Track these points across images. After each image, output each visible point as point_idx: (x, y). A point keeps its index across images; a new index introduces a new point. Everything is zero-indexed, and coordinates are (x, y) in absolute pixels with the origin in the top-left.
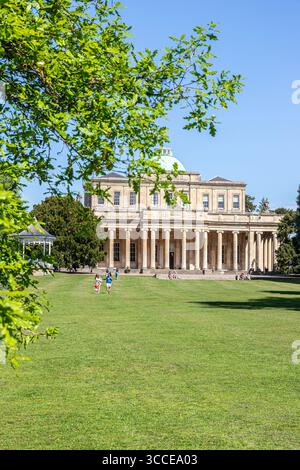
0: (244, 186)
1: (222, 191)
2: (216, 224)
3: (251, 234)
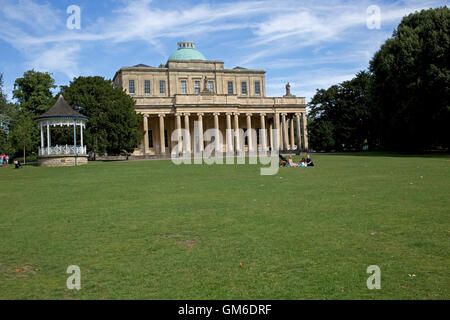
0: (264, 73)
1: (244, 78)
2: (245, 107)
3: (277, 116)
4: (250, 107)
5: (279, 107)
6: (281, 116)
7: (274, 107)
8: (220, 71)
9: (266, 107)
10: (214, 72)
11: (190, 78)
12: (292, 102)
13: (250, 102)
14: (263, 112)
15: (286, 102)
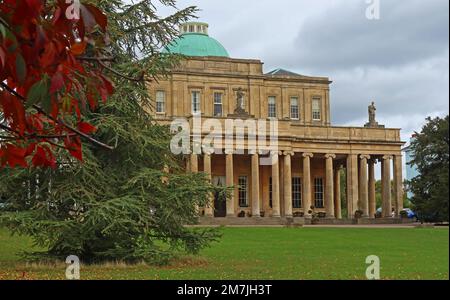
2: (301, 141)
3: (354, 158)
4: (310, 141)
5: (357, 143)
6: (359, 160)
7: (349, 143)
8: (256, 78)
9: (337, 142)
10: (248, 78)
11: (207, 86)
12: (378, 135)
13: (310, 133)
14: (331, 152)
15: (369, 135)
